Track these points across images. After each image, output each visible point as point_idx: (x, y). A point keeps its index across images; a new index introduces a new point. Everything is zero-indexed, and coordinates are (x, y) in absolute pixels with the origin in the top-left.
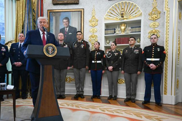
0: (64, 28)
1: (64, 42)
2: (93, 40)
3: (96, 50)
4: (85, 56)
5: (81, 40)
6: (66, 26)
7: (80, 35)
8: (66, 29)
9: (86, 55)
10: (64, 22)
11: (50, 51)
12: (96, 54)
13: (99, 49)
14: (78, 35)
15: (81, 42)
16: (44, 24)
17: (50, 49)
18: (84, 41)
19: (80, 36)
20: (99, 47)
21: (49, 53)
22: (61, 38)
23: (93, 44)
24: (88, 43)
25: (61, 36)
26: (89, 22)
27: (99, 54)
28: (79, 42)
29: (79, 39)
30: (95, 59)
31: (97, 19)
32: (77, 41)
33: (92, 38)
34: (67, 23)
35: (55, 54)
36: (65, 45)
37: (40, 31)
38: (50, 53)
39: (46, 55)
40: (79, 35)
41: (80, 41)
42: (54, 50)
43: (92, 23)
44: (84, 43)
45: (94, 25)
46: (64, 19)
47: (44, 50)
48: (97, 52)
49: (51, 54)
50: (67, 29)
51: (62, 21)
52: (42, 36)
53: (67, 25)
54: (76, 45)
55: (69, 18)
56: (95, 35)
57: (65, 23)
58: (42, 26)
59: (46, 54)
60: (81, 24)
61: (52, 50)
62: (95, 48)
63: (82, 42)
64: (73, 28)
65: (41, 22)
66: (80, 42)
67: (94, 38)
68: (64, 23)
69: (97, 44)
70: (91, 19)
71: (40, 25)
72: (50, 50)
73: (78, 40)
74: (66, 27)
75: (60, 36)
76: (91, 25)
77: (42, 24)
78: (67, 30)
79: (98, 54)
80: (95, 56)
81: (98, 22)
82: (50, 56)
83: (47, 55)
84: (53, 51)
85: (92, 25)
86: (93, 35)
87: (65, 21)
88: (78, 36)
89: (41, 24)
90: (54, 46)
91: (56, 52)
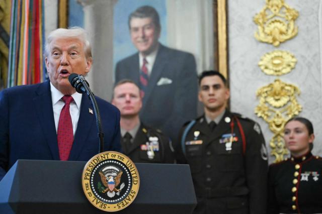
0: (135, 58)
1: (142, 126)
2: (278, 111)
3: (298, 160)
4: (245, 191)
5: (222, 111)
6: (143, 47)
7: (216, 87)
8: (145, 62)
9: (246, 184)
10: (136, 29)
11: (112, 187)
12: (295, 181)
13: (309, 155)
14: (207, 88)
15: (223, 120)
16: (73, 62)
17: (111, 178)
18: (236, 117)
19: (219, 93)
20: (311, 146)
21: (105, 196)
22: (128, 108)
23: (278, 126)
24: (256, 128)
25: (128, 97)
26: (256, 22)
27: (311, 177)
28: (213, 122)
29: (213, 110)
30: (294, 203)
31: (291, 7)
32: (203, 116)
33: (271, 100)
34: (148, 32)
35: (130, 200)
36: (148, 140)
37: (53, 90)
38: (111, 195)
39: (94, 203)
40: (211, 91)
41: (214, 118)
42: (125, 178)
43: (267, 30)
44: (236, 127)
45: (278, 36)
46: (133, 15)
47: (85, 182)
48: (301, 171)
49: (116, 197)
50: (151, 59)
51: (127, 27)
52: (57, 109)
53: (150, 40)
54: (199, 138)
55: (159, 10)
56: (289, 82)
57: (140, 34)
58: (61, 68)
59: (91, 198)
60: (216, 35)
61: (119, 181)
62: (293, 151)
63: (228, 120)
64: (176, 53)
65: (57, 52)
66: (217, 121)
67: (284, 100)
68: (135, 35)
69: (297, 131)
70: (262, 11)
71: (52, 65)
72: (111, 180)
73: (207, 112)
74: (146, 53)
75: (123, 96)
76: (262, 37)
77: (64, 58)
78: (150, 68)
79: (305, 177)
80: (294, 189)
81: (300, 22)
82: (112, 208)
83: (98, 206)
84: (122, 186)
85: (270, 39)
86: (277, 86)
87: (137, 22)
88: (205, 93)
89: (57, 61)
90: (126, 160)
91: (135, 188)
